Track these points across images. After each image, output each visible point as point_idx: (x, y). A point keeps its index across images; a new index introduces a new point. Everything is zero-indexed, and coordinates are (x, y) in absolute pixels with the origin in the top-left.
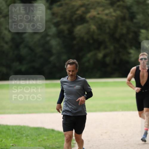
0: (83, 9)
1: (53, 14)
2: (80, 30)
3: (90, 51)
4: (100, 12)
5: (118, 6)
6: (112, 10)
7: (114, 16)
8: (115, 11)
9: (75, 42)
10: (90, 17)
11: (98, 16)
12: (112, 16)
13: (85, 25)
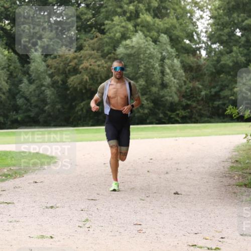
0: (76, 61)
1: (48, 66)
2: (73, 80)
3: (83, 100)
4: (92, 63)
5: (110, 58)
6: (103, 61)
7: (106, 67)
8: (106, 62)
9: (68, 92)
10: (82, 68)
11: (90, 67)
12: (103, 67)
13: (78, 75)
